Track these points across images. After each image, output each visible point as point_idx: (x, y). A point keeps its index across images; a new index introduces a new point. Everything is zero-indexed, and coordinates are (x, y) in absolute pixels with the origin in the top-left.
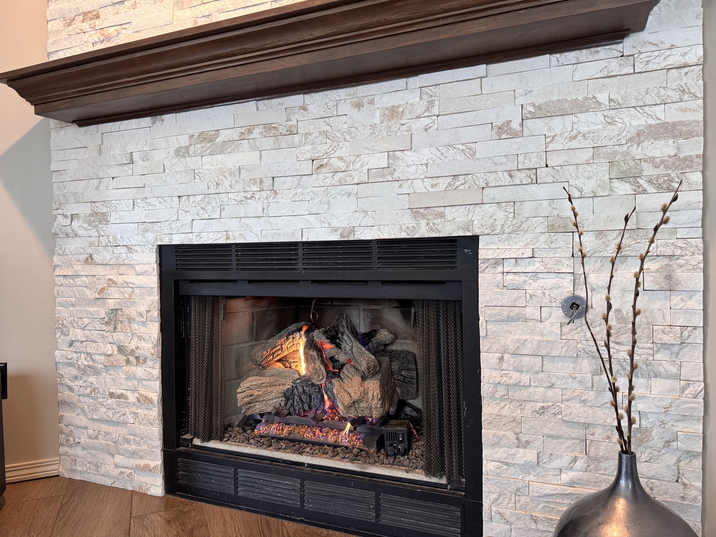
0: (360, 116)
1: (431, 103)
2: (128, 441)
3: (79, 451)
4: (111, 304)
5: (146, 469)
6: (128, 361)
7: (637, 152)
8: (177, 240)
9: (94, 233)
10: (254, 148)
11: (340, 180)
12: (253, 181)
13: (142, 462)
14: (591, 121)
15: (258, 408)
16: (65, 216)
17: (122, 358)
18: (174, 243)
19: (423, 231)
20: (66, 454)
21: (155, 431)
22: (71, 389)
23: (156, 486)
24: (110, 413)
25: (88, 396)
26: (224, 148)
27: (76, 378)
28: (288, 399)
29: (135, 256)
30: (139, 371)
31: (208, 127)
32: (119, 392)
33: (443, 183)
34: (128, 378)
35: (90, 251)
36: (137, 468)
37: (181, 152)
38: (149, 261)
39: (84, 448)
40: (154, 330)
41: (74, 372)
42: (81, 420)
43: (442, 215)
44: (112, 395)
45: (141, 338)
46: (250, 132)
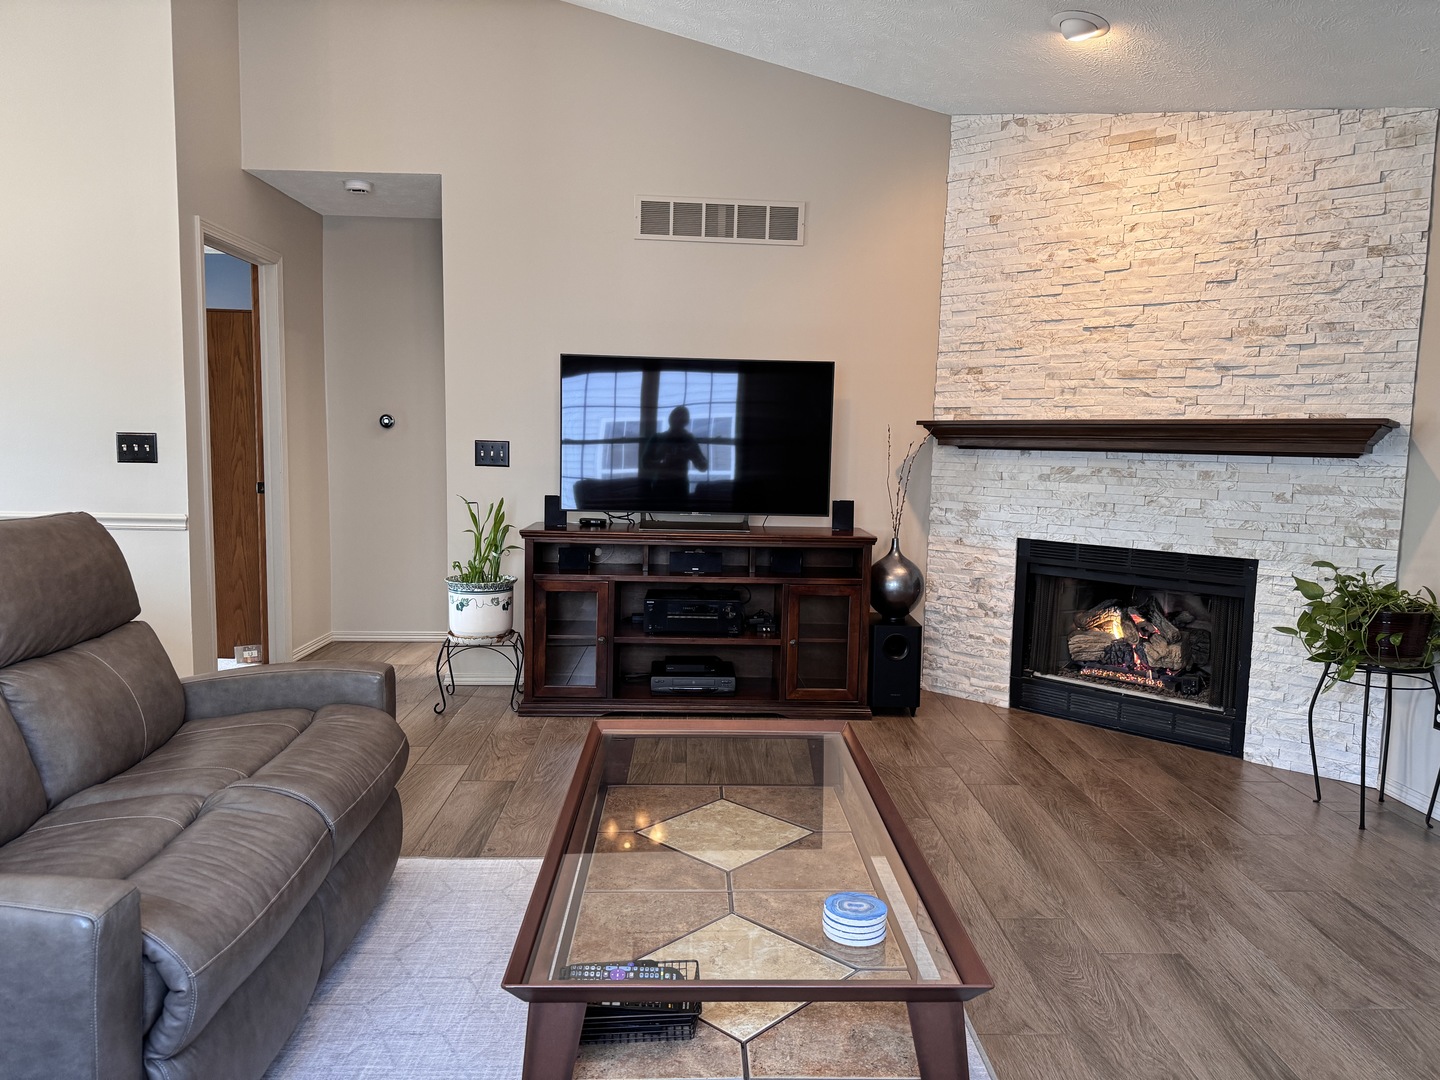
0: (1184, 474)
1: (1233, 474)
2: (983, 669)
3: (939, 672)
4: (977, 574)
5: (997, 689)
6: (986, 615)
7: (1362, 523)
8: (1034, 536)
9: (965, 523)
10: (1101, 482)
11: (1165, 513)
12: (1100, 504)
13: (994, 684)
14: (1336, 501)
15: (1084, 656)
16: (941, 509)
17: (981, 612)
18: (1031, 538)
19: (1221, 553)
20: (929, 675)
21: (1007, 663)
22: (935, 629)
23: (1004, 701)
24: (969, 649)
25: (951, 635)
26: (1077, 480)
27: (941, 622)
28: (1107, 653)
29: (999, 543)
30: (996, 622)
31: (1067, 464)
32: (978, 635)
33: (1238, 524)
34: (986, 626)
35: (961, 536)
36: (989, 688)
37: (1043, 478)
38: (1014, 546)
39: (944, 671)
40: (1010, 596)
41: (940, 618)
42: (944, 652)
43: (1235, 544)
44: (971, 636)
45: (999, 600)
46: (1099, 471)
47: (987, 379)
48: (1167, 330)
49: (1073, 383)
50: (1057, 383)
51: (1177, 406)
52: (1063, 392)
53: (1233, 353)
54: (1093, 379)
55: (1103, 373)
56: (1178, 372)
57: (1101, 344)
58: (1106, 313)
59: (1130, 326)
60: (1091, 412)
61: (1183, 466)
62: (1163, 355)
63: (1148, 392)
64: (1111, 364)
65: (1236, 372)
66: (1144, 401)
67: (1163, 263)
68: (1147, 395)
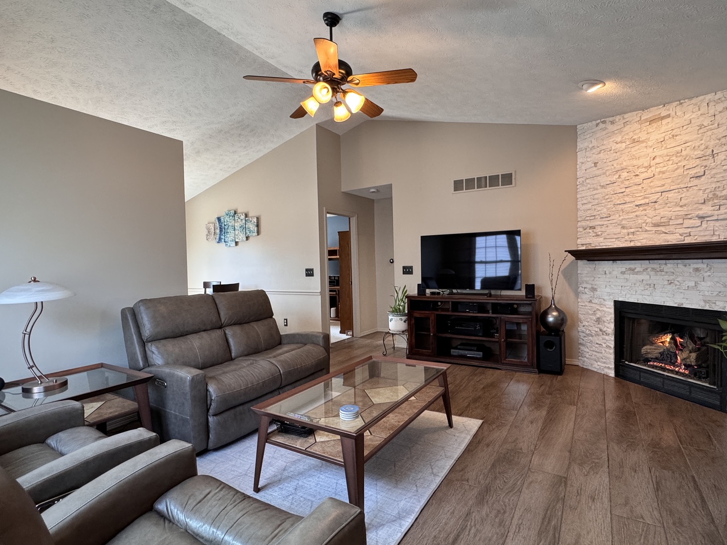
0: (686, 269)
1: (711, 268)
2: (602, 359)
3: (585, 359)
4: (598, 316)
5: (609, 368)
6: (603, 334)
8: (620, 299)
9: (592, 293)
10: (648, 274)
11: (678, 288)
12: (647, 284)
13: (607, 366)
15: (650, 356)
16: (582, 287)
17: (601, 333)
19: (707, 308)
20: (581, 359)
21: (612, 357)
22: (583, 340)
23: (612, 374)
24: (596, 349)
25: (589, 343)
26: (637, 273)
27: (585, 337)
28: (661, 355)
29: (606, 302)
30: (607, 337)
31: (632, 266)
32: (600, 343)
33: (715, 293)
34: (603, 339)
35: (591, 299)
36: (605, 367)
37: (623, 273)
38: (612, 304)
39: (587, 358)
40: (612, 326)
41: (585, 335)
42: (587, 350)
43: (715, 303)
44: (597, 344)
45: (607, 327)
46: (647, 269)
47: (597, 231)
48: (673, 202)
49: (632, 230)
50: (625, 231)
51: (680, 237)
52: (628, 234)
53: (706, 210)
54: (641, 228)
55: (645, 224)
56: (680, 221)
57: (643, 212)
58: (645, 198)
59: (656, 202)
60: (640, 242)
61: (685, 266)
62: (672, 214)
63: (666, 232)
64: (649, 220)
65: (708, 219)
66: (665, 236)
67: (669, 172)
68: (666, 233)
